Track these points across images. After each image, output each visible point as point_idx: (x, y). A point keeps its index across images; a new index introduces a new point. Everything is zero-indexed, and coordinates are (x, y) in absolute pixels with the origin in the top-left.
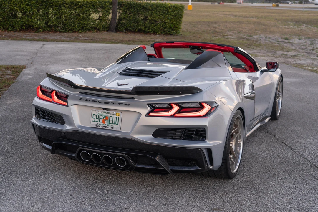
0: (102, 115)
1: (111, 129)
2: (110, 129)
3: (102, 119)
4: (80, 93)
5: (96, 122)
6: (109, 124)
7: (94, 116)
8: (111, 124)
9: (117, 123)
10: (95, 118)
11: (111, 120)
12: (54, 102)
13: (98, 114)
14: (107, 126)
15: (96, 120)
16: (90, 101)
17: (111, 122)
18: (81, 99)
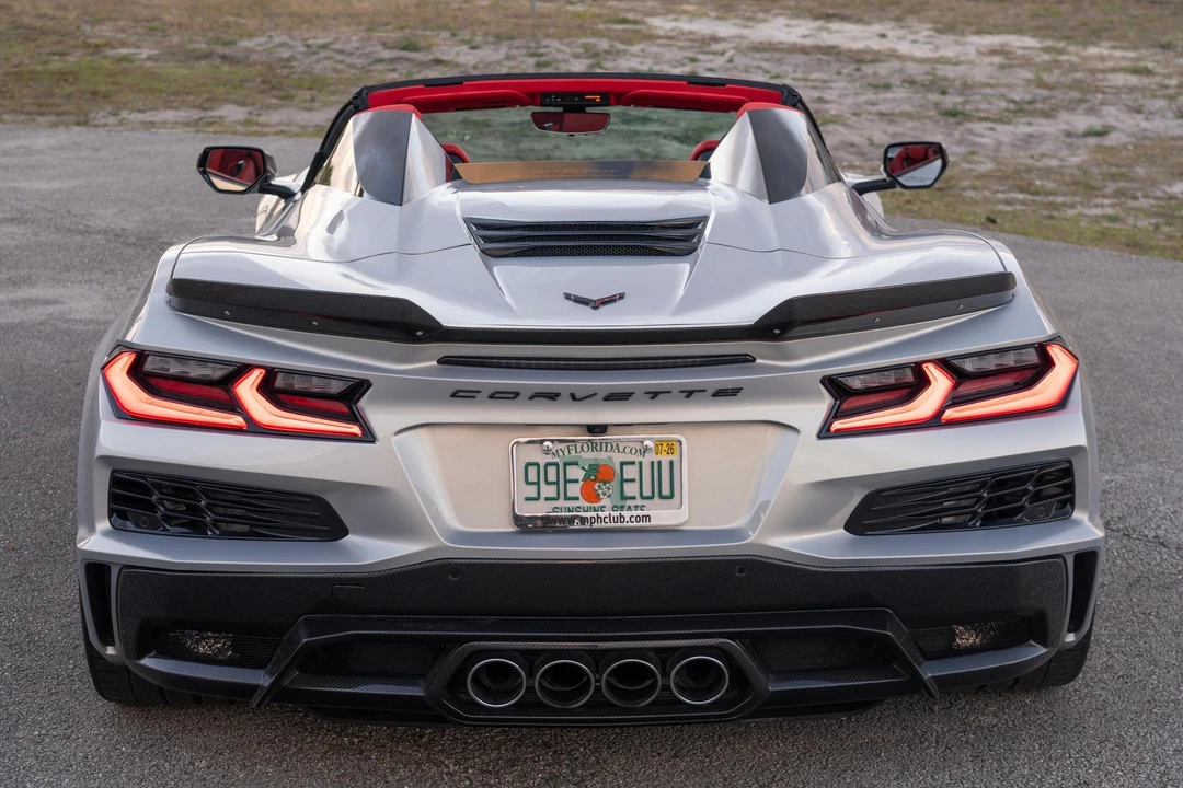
0: (576, 464)
1: (635, 524)
2: (630, 524)
3: (577, 481)
4: (439, 362)
5: (547, 499)
6: (620, 503)
7: (532, 471)
8: (634, 498)
9: (666, 491)
10: (538, 483)
11: (634, 480)
12: (254, 428)
13: (550, 459)
14: (616, 514)
15: (549, 491)
16: (517, 395)
17: (631, 489)
18: (460, 395)
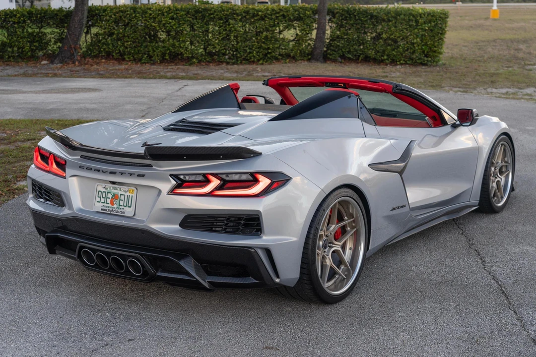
0: (110, 193)
1: (121, 214)
2: (119, 214)
3: (109, 198)
4: (81, 157)
5: (102, 202)
6: (118, 207)
7: (100, 193)
8: (122, 206)
9: (129, 205)
10: (100, 197)
11: (123, 200)
13: (104, 190)
14: (117, 210)
15: (103, 200)
16: (91, 169)
17: (122, 203)
18: (81, 167)
